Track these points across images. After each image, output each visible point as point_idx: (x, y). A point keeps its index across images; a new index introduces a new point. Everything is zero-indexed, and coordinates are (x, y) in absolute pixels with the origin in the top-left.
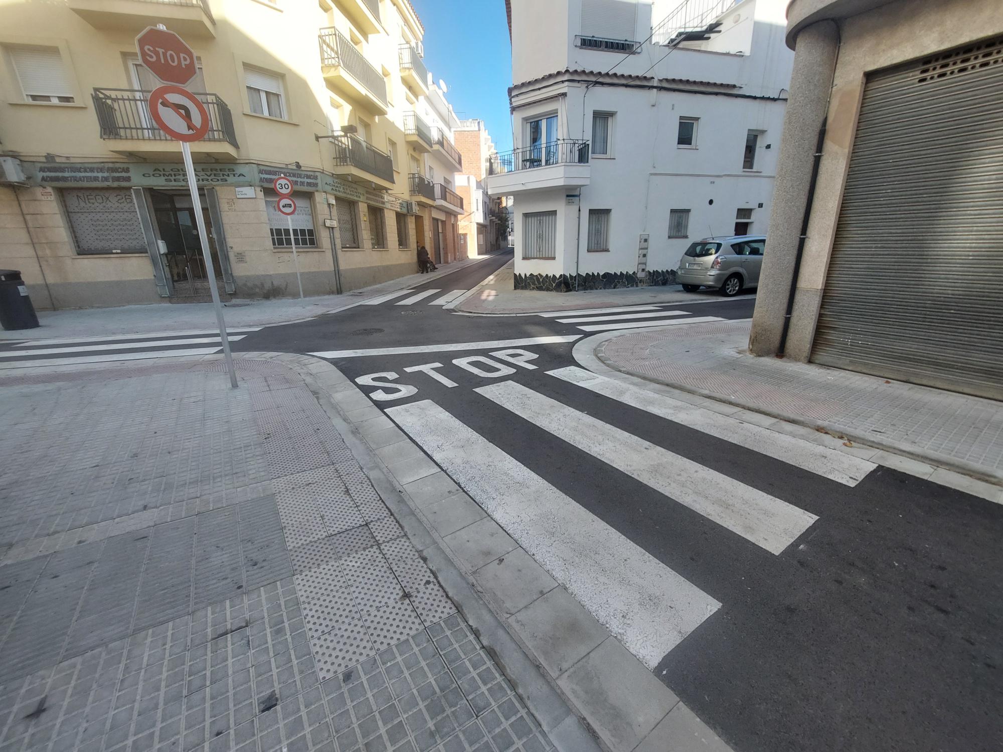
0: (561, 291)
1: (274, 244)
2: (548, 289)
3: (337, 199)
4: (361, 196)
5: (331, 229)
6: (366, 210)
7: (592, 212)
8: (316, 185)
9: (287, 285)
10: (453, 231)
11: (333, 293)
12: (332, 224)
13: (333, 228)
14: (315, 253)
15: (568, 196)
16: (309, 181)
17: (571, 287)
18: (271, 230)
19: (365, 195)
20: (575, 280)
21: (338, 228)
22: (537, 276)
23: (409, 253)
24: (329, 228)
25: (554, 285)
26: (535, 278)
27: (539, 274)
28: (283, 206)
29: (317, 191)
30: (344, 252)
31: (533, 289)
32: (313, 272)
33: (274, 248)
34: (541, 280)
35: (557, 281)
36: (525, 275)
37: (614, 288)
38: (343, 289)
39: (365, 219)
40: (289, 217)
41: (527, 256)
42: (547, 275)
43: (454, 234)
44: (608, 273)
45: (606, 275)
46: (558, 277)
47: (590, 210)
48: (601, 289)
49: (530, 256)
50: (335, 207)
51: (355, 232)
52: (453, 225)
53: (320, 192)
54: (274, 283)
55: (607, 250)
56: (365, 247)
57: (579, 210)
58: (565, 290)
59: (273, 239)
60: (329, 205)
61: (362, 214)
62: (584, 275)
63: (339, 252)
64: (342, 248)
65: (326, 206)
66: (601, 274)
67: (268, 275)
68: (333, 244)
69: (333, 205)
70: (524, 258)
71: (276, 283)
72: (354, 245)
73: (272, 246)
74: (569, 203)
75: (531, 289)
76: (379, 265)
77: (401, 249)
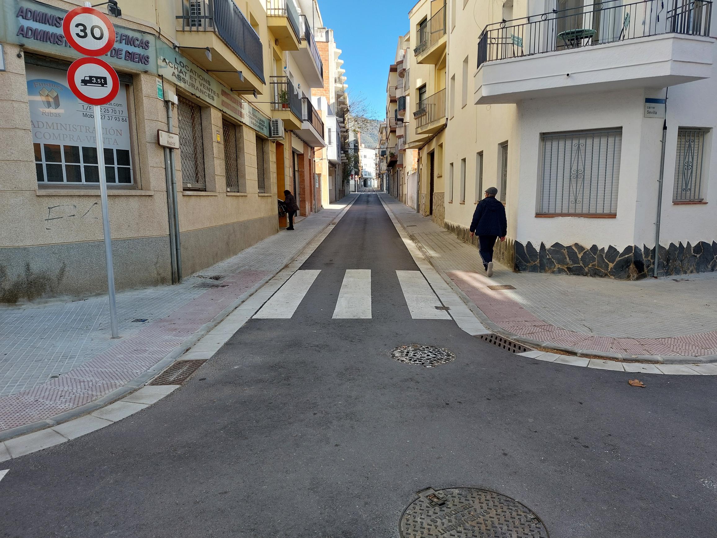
0: (628, 278)
1: (40, 177)
2: (595, 273)
3: (180, 93)
4: (215, 98)
5: (168, 151)
6: (220, 123)
7: (684, 132)
8: (145, 60)
9: (62, 271)
10: (310, 170)
11: (162, 281)
12: (171, 140)
13: (171, 149)
14: (131, 199)
15: (648, 100)
16: (131, 49)
17: (646, 270)
18: (37, 147)
19: (221, 96)
20: (653, 257)
21: (179, 152)
22: (569, 248)
23: (269, 200)
24: (164, 148)
25: (611, 265)
26: (565, 252)
27: (576, 245)
28: (85, 82)
29: (146, 72)
30: (187, 198)
31: (560, 271)
32: (124, 240)
33: (41, 187)
34: (580, 256)
35: (618, 259)
36: (542, 245)
37: (713, 270)
38: (183, 272)
39: (219, 139)
40: (97, 110)
41: (545, 210)
42: (594, 247)
43: (310, 174)
44: (703, 243)
45: (702, 247)
46: (621, 250)
47: (680, 128)
48: (692, 272)
49: (552, 211)
50: (176, 110)
51: (200, 161)
52: (310, 160)
53: (151, 75)
54: (31, 265)
55: (701, 202)
56: (218, 191)
57: (665, 128)
58: (636, 276)
59: (39, 168)
60: (167, 102)
61: (214, 129)
62: (667, 247)
63: (179, 197)
64: (184, 190)
65: (161, 105)
66: (693, 245)
67: (18, 248)
68: (170, 182)
69: (173, 104)
70: (539, 215)
71: (37, 267)
72: (199, 186)
73: (35, 182)
74: (649, 114)
75: (553, 272)
76: (235, 220)
77: (260, 194)
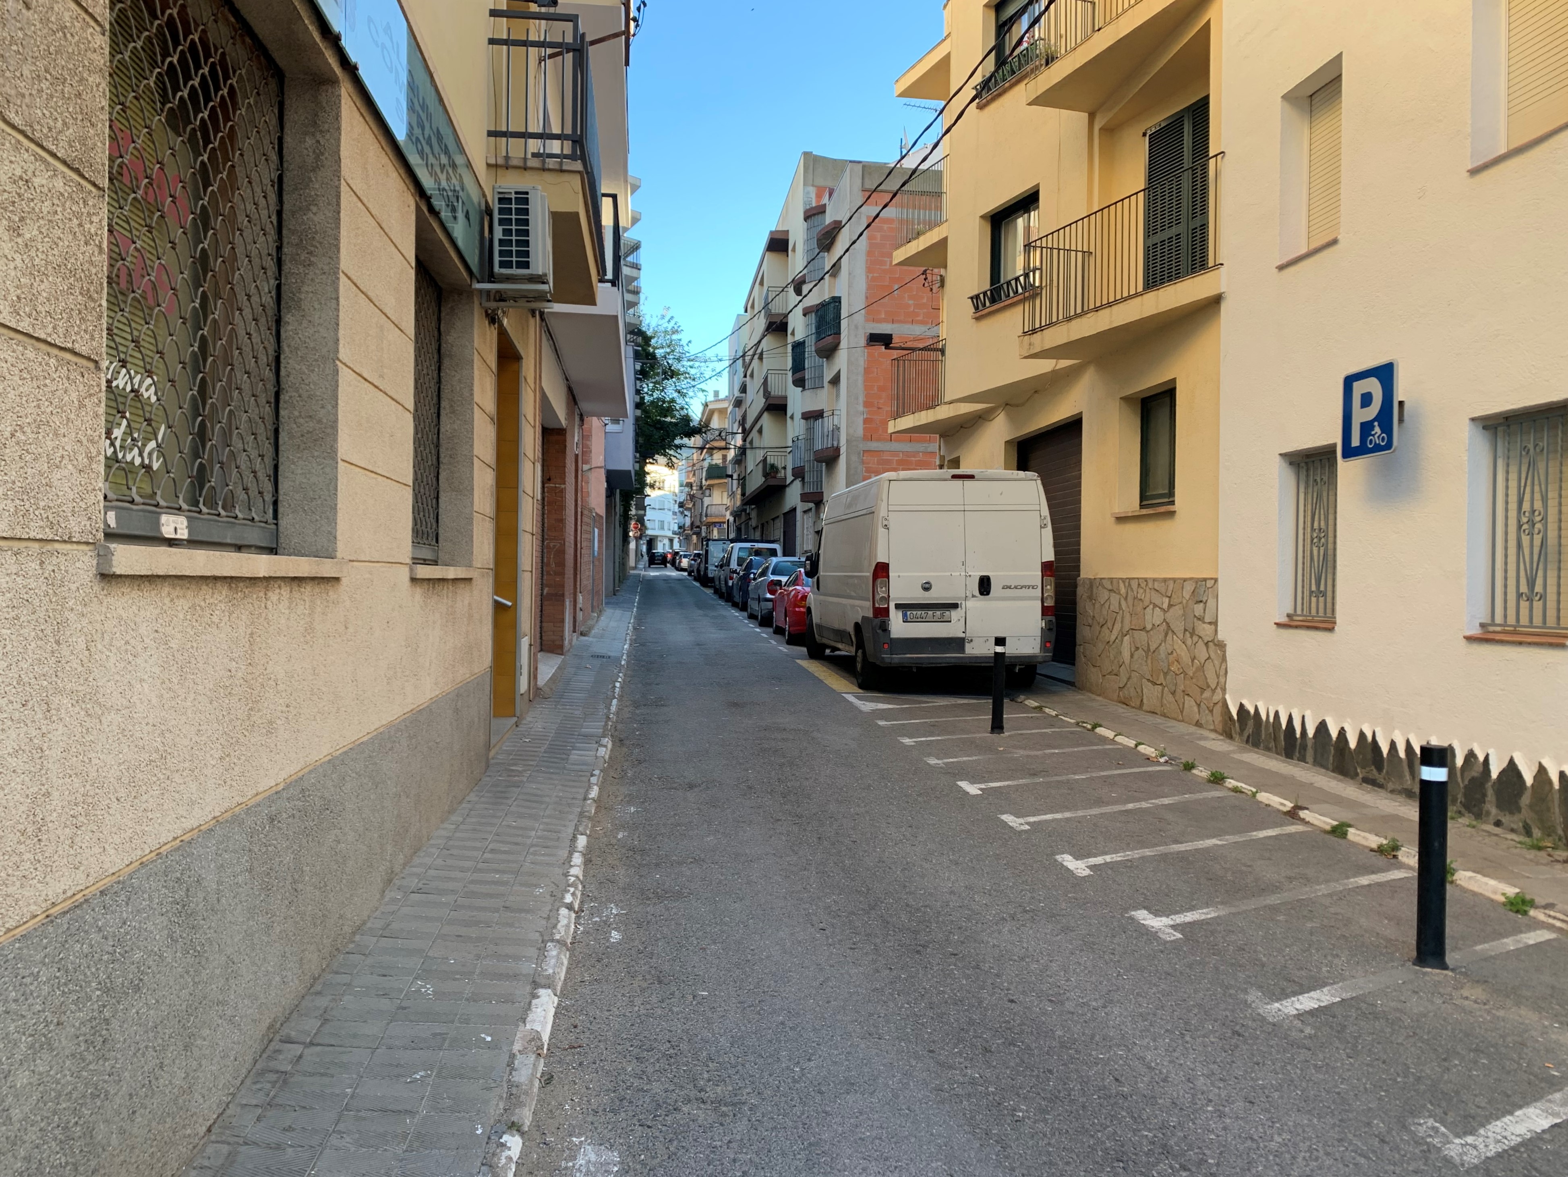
43: (576, 503)
77: (424, 572)
